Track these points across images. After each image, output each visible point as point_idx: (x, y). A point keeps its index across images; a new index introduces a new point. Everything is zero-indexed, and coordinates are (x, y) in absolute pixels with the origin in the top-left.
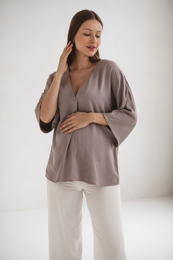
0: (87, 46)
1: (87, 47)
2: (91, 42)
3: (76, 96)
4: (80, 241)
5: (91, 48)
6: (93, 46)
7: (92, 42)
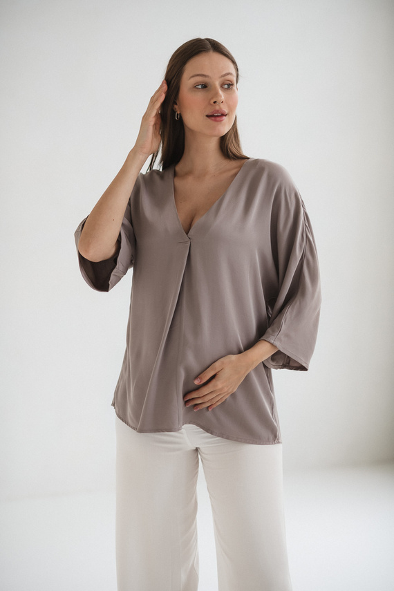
0: (207, 114)
1: (207, 116)
2: (212, 102)
3: (187, 234)
4: (193, 565)
5: (216, 116)
6: (218, 111)
7: (215, 102)
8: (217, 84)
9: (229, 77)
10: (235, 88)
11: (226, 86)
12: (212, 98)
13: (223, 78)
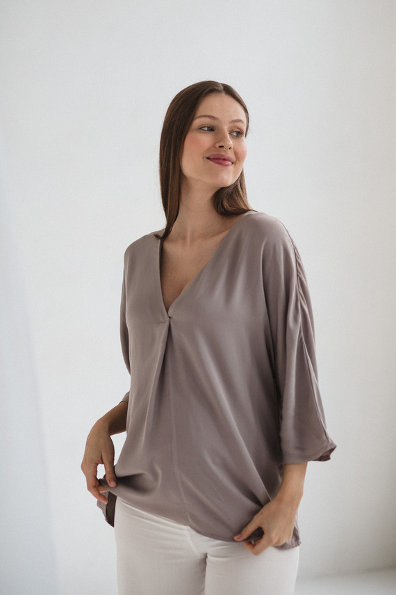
3: (168, 313)
8: (226, 128)
9: (239, 124)
10: (243, 138)
11: (235, 134)
12: (219, 142)
13: (233, 124)
